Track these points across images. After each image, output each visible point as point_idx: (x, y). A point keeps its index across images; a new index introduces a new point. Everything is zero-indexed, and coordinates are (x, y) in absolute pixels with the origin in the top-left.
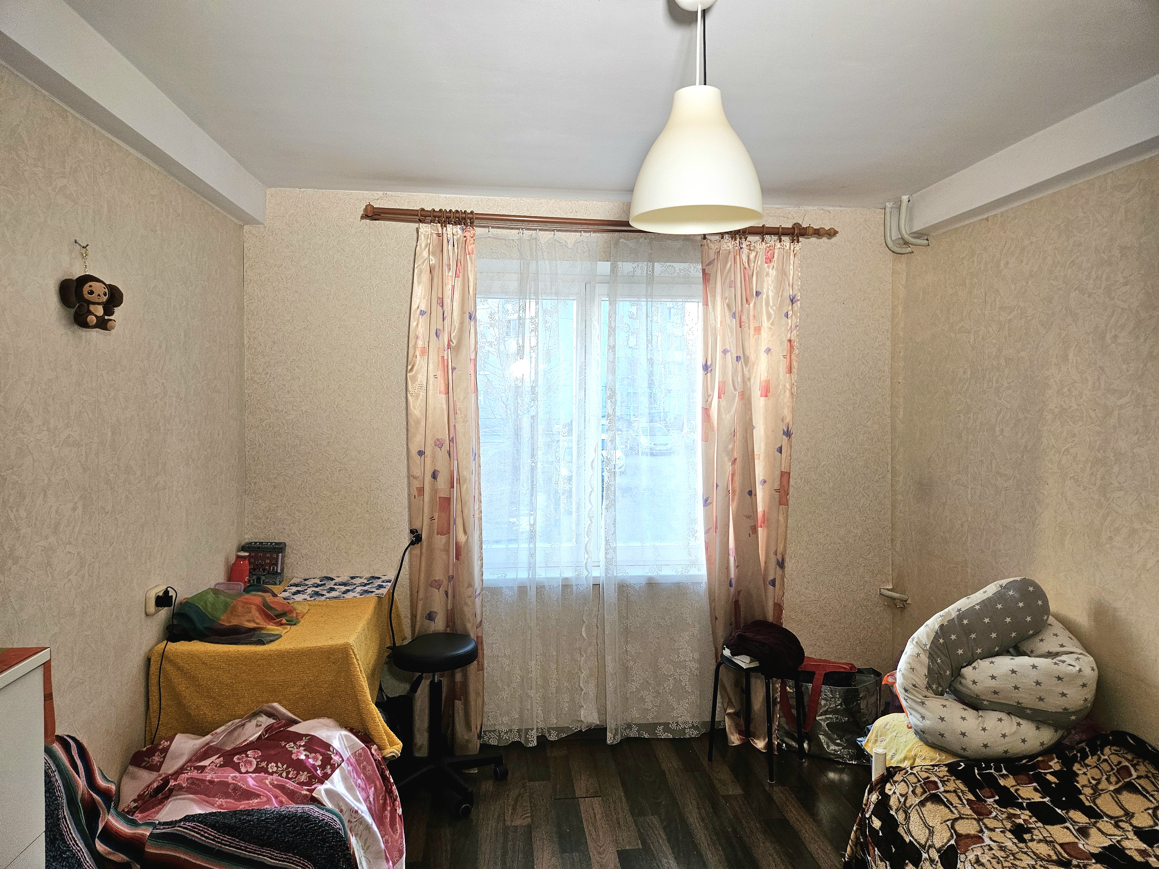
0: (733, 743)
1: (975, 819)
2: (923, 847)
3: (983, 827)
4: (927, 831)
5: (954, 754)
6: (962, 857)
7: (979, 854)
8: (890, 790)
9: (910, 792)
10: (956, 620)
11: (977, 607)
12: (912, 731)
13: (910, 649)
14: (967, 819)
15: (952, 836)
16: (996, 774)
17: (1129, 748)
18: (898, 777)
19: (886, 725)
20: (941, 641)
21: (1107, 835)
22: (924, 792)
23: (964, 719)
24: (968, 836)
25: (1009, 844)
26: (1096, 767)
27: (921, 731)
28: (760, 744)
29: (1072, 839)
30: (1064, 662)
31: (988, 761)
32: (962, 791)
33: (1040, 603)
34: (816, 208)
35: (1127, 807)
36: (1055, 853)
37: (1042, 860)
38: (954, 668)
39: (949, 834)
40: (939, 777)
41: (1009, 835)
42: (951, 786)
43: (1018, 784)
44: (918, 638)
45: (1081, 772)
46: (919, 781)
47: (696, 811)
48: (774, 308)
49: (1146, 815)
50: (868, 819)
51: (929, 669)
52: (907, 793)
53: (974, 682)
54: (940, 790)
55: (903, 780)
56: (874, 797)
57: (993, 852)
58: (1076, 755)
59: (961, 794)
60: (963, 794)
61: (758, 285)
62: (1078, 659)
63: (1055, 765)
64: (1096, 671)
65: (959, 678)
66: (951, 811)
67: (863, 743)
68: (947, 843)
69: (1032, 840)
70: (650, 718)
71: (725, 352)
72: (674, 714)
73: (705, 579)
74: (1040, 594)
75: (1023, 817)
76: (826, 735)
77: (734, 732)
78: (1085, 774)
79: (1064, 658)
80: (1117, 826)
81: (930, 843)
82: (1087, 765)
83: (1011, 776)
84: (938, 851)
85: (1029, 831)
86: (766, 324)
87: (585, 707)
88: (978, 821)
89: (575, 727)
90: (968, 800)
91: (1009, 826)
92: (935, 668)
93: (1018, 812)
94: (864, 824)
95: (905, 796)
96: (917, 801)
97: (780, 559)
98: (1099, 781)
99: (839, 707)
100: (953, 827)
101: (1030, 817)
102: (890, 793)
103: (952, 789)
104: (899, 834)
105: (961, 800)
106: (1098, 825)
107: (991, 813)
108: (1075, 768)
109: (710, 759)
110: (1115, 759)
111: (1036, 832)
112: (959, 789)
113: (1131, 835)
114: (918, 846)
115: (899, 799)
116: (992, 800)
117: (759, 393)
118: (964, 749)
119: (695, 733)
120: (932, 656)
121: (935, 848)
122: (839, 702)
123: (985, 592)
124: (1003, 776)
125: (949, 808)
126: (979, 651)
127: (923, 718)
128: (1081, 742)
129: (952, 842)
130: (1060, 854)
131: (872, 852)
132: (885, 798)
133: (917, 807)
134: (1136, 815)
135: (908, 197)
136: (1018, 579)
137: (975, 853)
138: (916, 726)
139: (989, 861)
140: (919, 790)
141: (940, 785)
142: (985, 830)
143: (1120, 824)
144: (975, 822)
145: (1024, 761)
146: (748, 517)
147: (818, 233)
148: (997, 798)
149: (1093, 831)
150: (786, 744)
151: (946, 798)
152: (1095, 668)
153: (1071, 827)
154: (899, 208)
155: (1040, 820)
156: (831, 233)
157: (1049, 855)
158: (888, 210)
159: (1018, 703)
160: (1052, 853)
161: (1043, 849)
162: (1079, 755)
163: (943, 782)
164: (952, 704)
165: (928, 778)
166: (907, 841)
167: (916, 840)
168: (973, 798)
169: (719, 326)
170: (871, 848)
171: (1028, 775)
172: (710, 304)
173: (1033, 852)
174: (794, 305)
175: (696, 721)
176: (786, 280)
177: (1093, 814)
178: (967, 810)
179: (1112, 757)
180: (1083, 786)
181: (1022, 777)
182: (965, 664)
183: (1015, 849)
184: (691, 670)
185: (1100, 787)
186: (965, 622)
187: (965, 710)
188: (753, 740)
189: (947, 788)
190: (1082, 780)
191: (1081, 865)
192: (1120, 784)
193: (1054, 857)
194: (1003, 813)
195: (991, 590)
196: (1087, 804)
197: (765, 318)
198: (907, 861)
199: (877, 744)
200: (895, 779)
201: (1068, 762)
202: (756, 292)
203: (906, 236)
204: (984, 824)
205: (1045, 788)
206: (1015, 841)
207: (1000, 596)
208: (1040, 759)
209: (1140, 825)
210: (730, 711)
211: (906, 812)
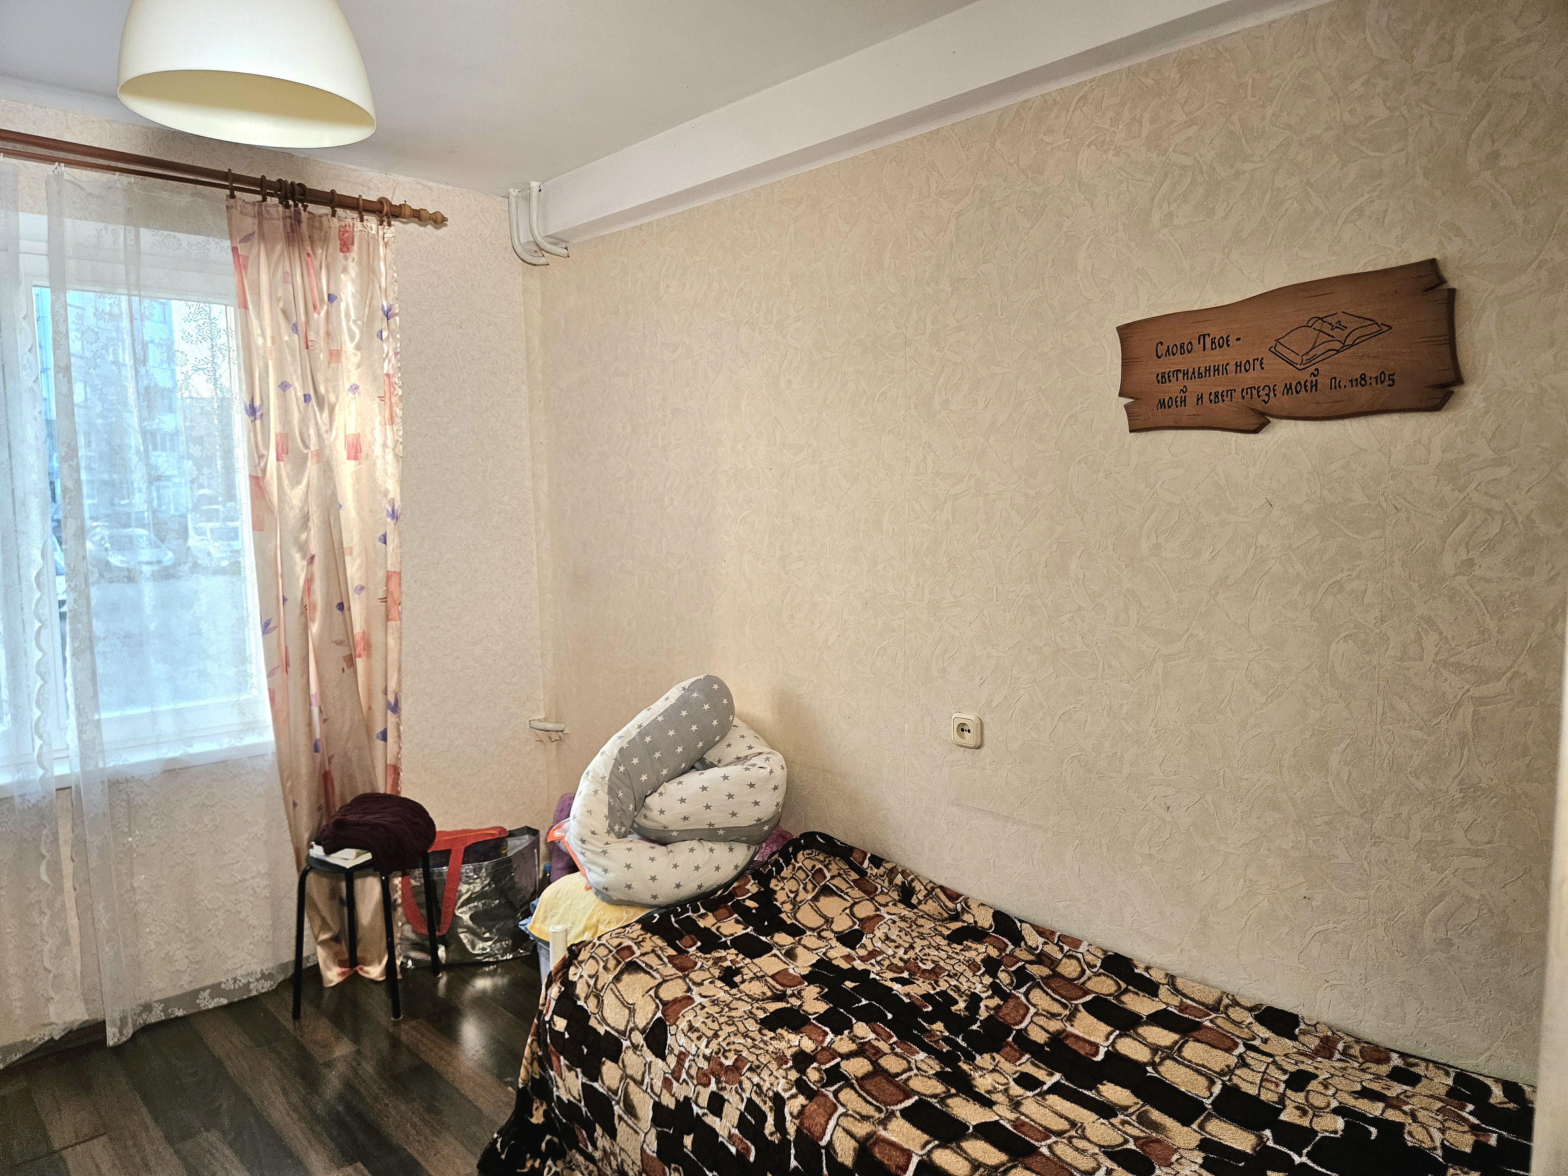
0: (332, 982)
1: (680, 977)
2: (623, 1033)
3: (690, 984)
4: (627, 1011)
5: (643, 906)
6: (673, 1029)
7: (691, 1018)
8: (575, 974)
9: (601, 969)
10: (637, 739)
11: (660, 719)
12: (591, 893)
13: (584, 787)
14: (672, 979)
15: (657, 1007)
16: (694, 916)
17: (820, 848)
18: (584, 955)
19: (557, 893)
20: (622, 769)
21: (813, 950)
22: (619, 963)
23: (652, 859)
24: (676, 1001)
25: (721, 995)
26: (792, 878)
27: (604, 888)
28: (375, 971)
29: (782, 966)
30: (754, 765)
31: (683, 904)
32: (661, 948)
33: (725, 701)
34: (410, 179)
35: (825, 913)
36: (769, 988)
37: (758, 1000)
38: (637, 798)
39: (654, 1006)
40: (633, 939)
41: (720, 984)
42: (647, 946)
43: (719, 921)
44: (594, 771)
45: (779, 888)
46: (611, 951)
47: (282, 1099)
48: (359, 322)
49: (844, 916)
50: (549, 1022)
51: (611, 808)
52: (597, 972)
53: (662, 812)
54: (636, 955)
55: (591, 957)
56: (555, 991)
57: (706, 1010)
58: (771, 870)
59: (660, 952)
60: (663, 951)
61: (331, 285)
62: (767, 759)
63: (753, 887)
64: (786, 769)
65: (643, 811)
66: (653, 976)
67: (528, 926)
68: (653, 1018)
69: (743, 981)
70: (185, 985)
71: (284, 386)
72: (229, 965)
73: (272, 748)
74: (724, 691)
75: (729, 957)
76: (470, 930)
77: (331, 965)
78: (783, 889)
79: (754, 761)
80: (820, 937)
81: (631, 1025)
82: (783, 879)
83: (710, 914)
84: (642, 1032)
85: (738, 971)
86: (349, 347)
87: (57, 998)
88: (684, 978)
89: (40, 1036)
90: (669, 957)
91: (717, 973)
92: (617, 805)
93: (723, 953)
94: (543, 1031)
95: (595, 976)
96: (611, 977)
97: (391, 699)
98: (797, 893)
99: (487, 888)
100: (657, 996)
101: (737, 955)
102: (575, 979)
103: (649, 949)
104: (591, 1027)
105: (661, 959)
106: (802, 942)
107: (696, 964)
108: (772, 886)
109: (296, 1015)
110: (808, 864)
111: (745, 971)
112: (658, 946)
113: (834, 942)
114: (616, 1034)
115: (587, 983)
116: (694, 948)
117: (344, 454)
118: (655, 897)
119: (267, 986)
120: (611, 792)
121: (638, 1029)
122: (486, 882)
123: (667, 699)
124: (702, 916)
125: (649, 973)
126: (665, 772)
127: (606, 871)
128: (773, 854)
129: (659, 1014)
130: (774, 987)
131: (555, 1063)
132: (569, 986)
133: (612, 985)
134: (835, 920)
135: (538, 184)
136: (701, 677)
137: (687, 1019)
138: (597, 883)
139: (704, 1022)
140: (612, 963)
141: (635, 948)
142: (693, 987)
143: (823, 934)
144: (680, 981)
145: (719, 893)
146: (340, 643)
147: (418, 216)
148: (699, 944)
149: (800, 950)
150: (413, 960)
151: (643, 962)
152: (785, 766)
153: (778, 953)
154: (528, 199)
155: (747, 955)
156: (438, 221)
157: (764, 993)
158: (512, 199)
159: (710, 825)
160: (766, 989)
161: (756, 988)
162: (774, 869)
163: (638, 944)
164: (638, 845)
165: (620, 944)
166: (602, 1032)
167: (613, 1028)
168: (674, 953)
169: (269, 344)
170: (554, 1058)
171: (726, 907)
172: (250, 306)
173: (746, 995)
174: (391, 321)
175: (269, 966)
176: (375, 280)
177: (796, 931)
178: (670, 970)
179: (806, 862)
180: (783, 903)
181: (722, 911)
182: (649, 792)
183: (728, 998)
184: (255, 891)
185: (798, 899)
186: (648, 739)
187: (653, 848)
188: (361, 969)
189: (644, 950)
190: (781, 896)
191: (796, 992)
192: (817, 890)
193: (769, 994)
194: (707, 959)
195: (674, 694)
196: (789, 922)
197: (346, 336)
198: (604, 1059)
199: (547, 922)
200: (580, 958)
201: (764, 879)
202: (329, 295)
203: (540, 240)
204: (691, 980)
205: (746, 916)
206: (727, 988)
207: (683, 702)
208: (735, 885)
209: (840, 930)
210: (324, 937)
211: (597, 997)
